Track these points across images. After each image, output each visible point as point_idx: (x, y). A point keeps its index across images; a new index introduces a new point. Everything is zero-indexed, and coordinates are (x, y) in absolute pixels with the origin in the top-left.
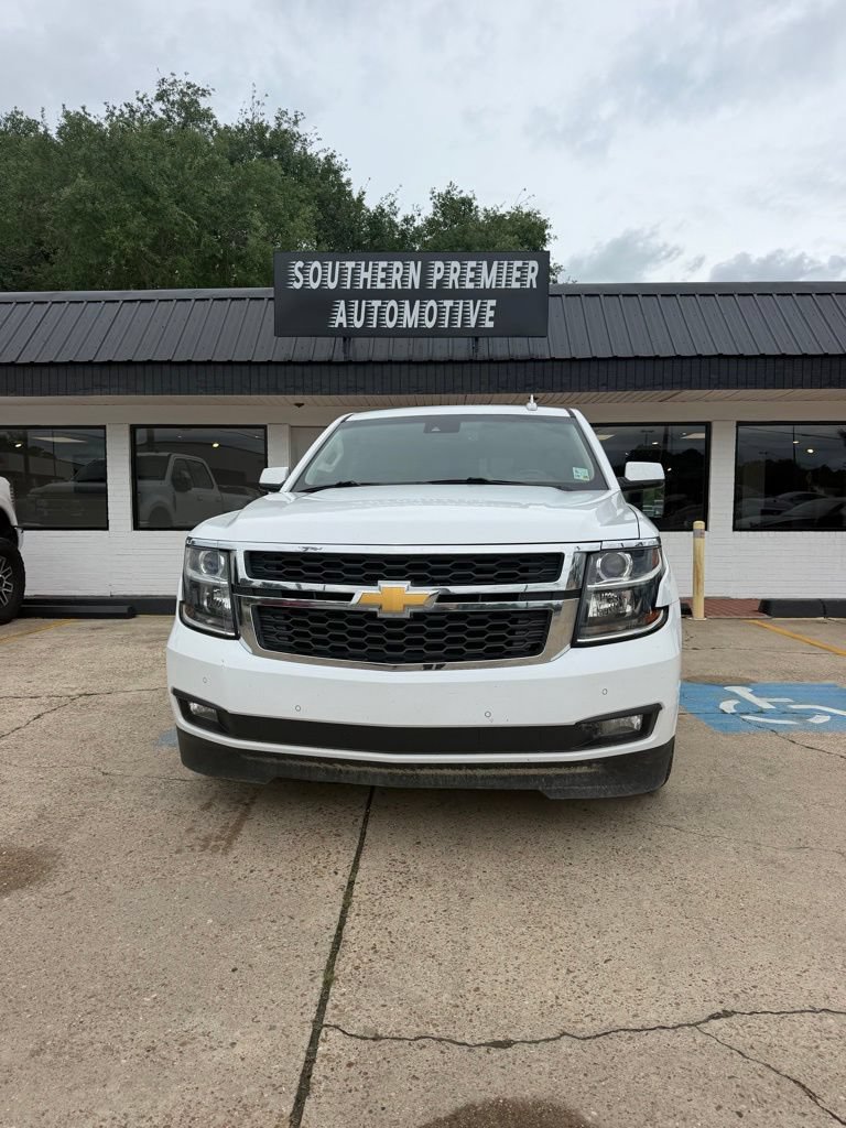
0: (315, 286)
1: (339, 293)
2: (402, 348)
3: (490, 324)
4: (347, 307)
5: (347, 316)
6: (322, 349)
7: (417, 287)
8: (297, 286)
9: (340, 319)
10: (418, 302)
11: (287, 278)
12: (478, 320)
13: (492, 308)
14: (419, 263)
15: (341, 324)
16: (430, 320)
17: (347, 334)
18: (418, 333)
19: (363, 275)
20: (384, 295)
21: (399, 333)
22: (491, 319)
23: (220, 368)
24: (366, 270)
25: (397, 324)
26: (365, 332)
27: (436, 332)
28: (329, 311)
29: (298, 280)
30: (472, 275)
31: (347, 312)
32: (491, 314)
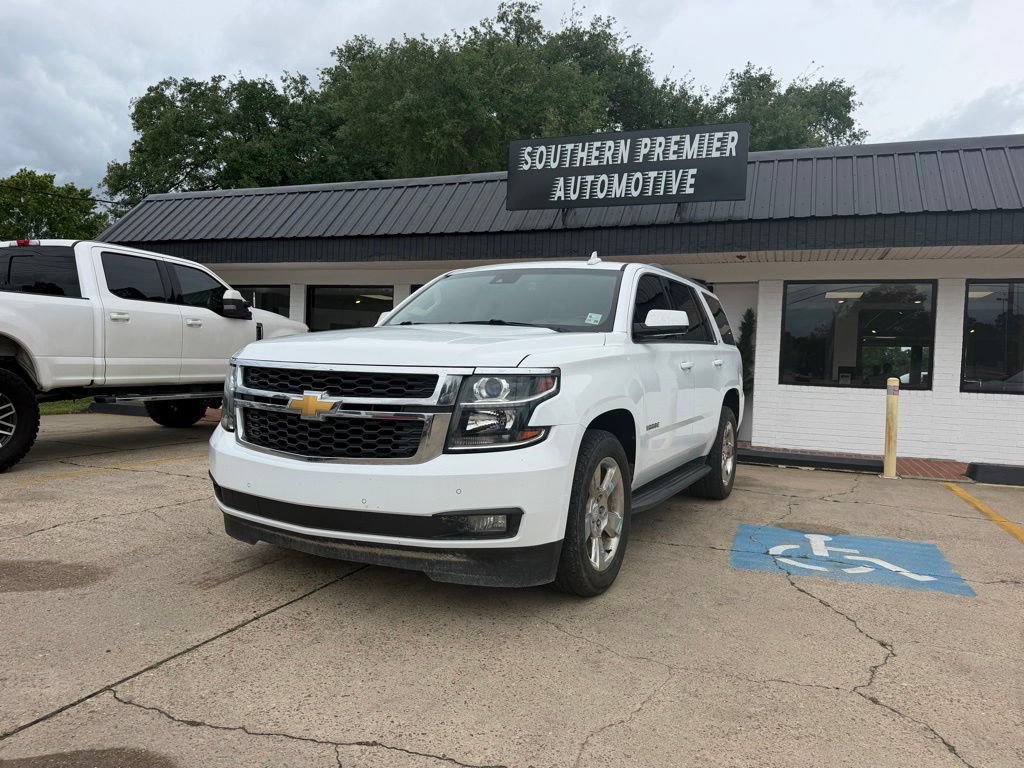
0: (540, 166)
1: (560, 171)
2: (612, 216)
3: (690, 191)
4: (565, 183)
5: (565, 190)
6: (544, 219)
7: (625, 161)
8: (526, 167)
9: (559, 193)
10: (625, 175)
11: (518, 161)
12: (679, 187)
13: (693, 176)
14: (629, 141)
15: (559, 198)
16: (636, 189)
17: (566, 206)
18: (626, 201)
19: (581, 154)
20: (596, 171)
21: (608, 202)
22: (691, 186)
23: (466, 238)
24: (583, 150)
25: (607, 195)
26: (580, 203)
27: (642, 200)
28: (550, 188)
29: (527, 163)
30: (675, 148)
31: (565, 187)
32: (692, 181)
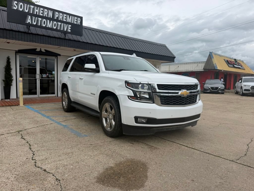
0: (21, 10)
1: (28, 14)
3: (70, 31)
4: (31, 18)
5: (31, 20)
7: (51, 17)
8: (15, 8)
9: (29, 21)
10: (51, 21)
11: (11, 5)
12: (67, 29)
13: (70, 27)
14: (52, 11)
15: (29, 22)
16: (55, 26)
17: (29, 25)
18: (52, 29)
19: (36, 10)
20: (43, 17)
21: (46, 28)
22: (70, 30)
24: (37, 9)
25: (46, 26)
26: (36, 26)
27: (56, 30)
28: (26, 18)
29: (15, 7)
30: (65, 18)
31: (31, 19)
32: (70, 28)
